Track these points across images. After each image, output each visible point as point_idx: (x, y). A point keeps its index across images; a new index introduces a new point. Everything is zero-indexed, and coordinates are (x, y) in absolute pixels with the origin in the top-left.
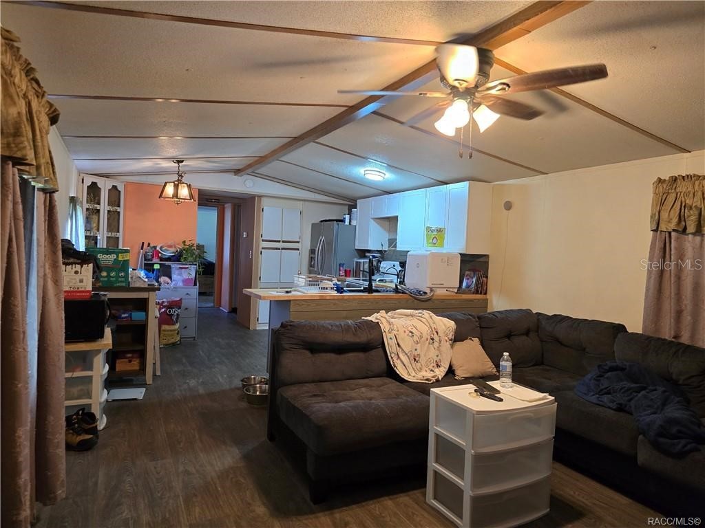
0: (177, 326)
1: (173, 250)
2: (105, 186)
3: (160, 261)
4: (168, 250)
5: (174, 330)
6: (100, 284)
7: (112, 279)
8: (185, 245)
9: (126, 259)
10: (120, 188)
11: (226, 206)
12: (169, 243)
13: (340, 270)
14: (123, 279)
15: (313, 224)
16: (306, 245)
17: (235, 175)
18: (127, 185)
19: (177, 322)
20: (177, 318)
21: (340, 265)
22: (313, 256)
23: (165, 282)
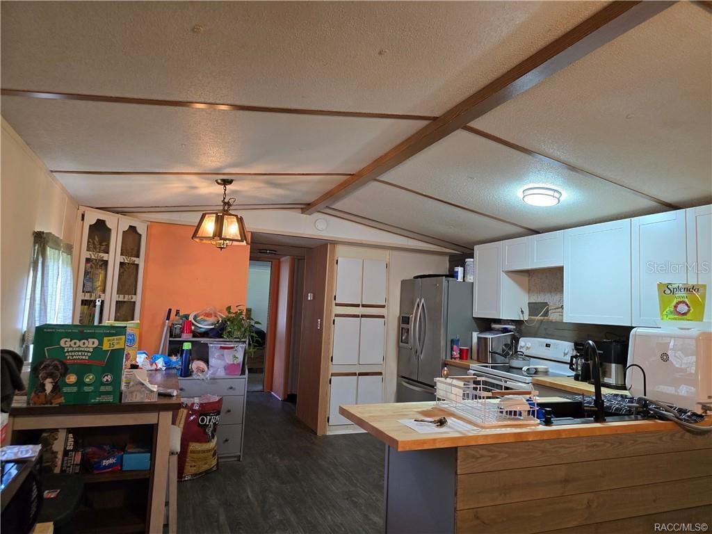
0: (213, 444)
1: (212, 320)
2: (117, 226)
3: (194, 336)
4: (205, 321)
5: (208, 451)
6: (62, 400)
7: (86, 389)
8: (229, 312)
9: (116, 347)
10: (142, 230)
11: (282, 259)
12: (208, 310)
13: (452, 349)
14: (109, 388)
15: (403, 282)
16: (394, 311)
17: (302, 213)
18: (151, 226)
19: (213, 437)
20: (214, 430)
21: (452, 341)
22: (404, 326)
23: (198, 369)
